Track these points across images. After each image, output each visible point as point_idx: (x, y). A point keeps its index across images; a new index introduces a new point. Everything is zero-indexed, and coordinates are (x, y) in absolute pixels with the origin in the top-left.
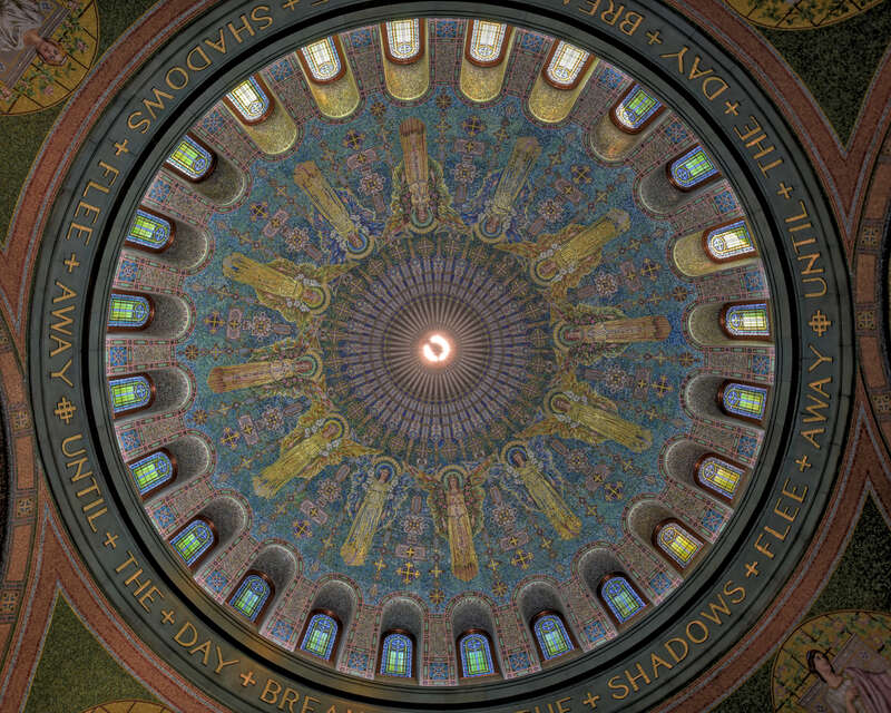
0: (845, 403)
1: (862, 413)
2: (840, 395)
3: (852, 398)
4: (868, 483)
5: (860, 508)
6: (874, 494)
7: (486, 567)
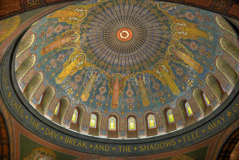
0: (219, 131)
1: (220, 134)
2: (220, 128)
3: (221, 131)
4: (210, 144)
5: (206, 146)
6: (210, 145)
7: (121, 106)
